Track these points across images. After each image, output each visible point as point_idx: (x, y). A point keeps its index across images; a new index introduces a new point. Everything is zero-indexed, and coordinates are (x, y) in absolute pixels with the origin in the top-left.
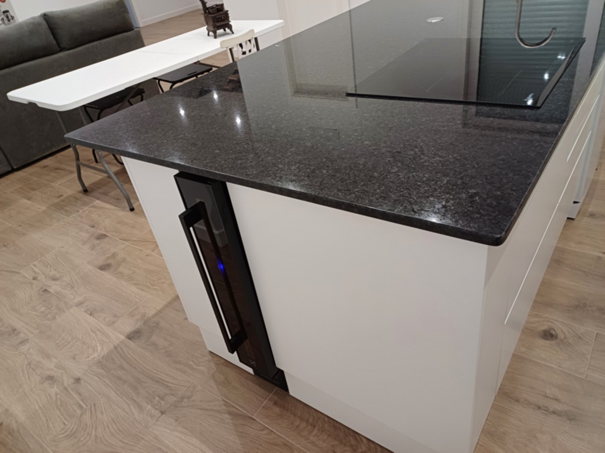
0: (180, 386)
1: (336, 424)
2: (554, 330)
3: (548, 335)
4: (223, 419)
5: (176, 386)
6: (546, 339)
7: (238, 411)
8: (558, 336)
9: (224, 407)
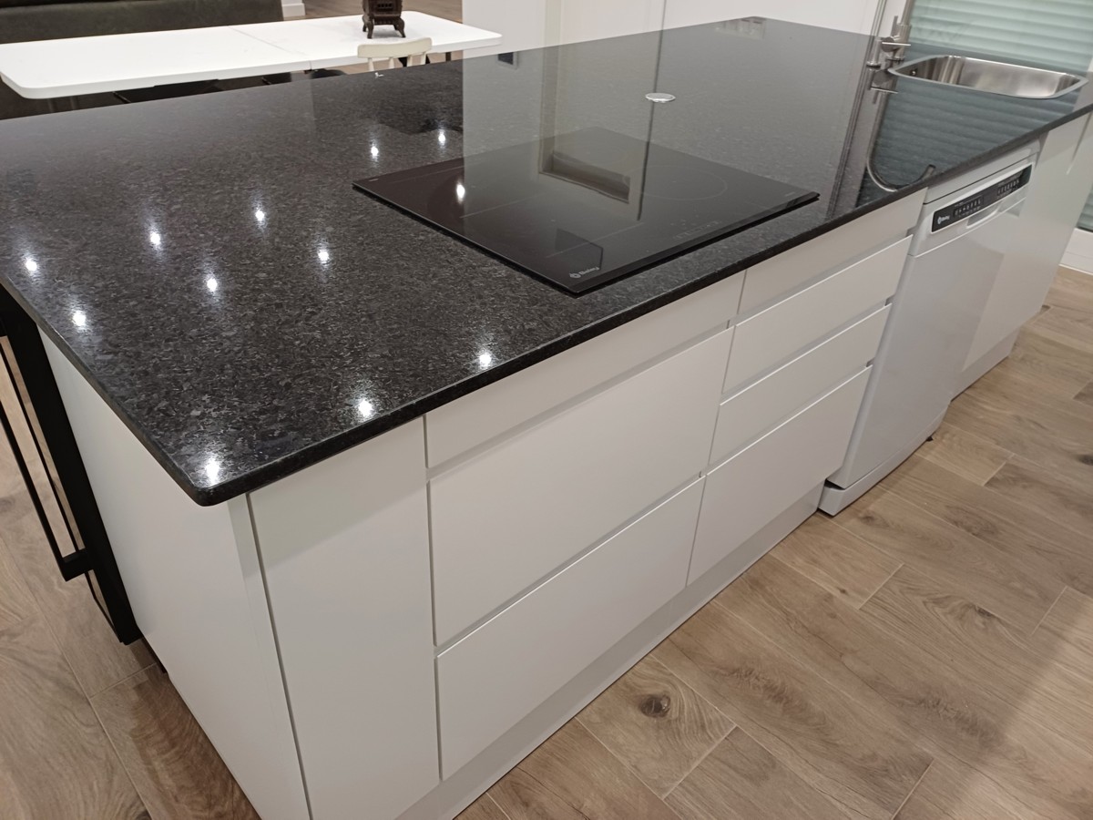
0: (13, 612)
1: (211, 753)
2: (670, 700)
3: (653, 706)
4: (40, 688)
5: (7, 611)
6: (644, 713)
7: (74, 683)
8: (669, 713)
9: (56, 669)
